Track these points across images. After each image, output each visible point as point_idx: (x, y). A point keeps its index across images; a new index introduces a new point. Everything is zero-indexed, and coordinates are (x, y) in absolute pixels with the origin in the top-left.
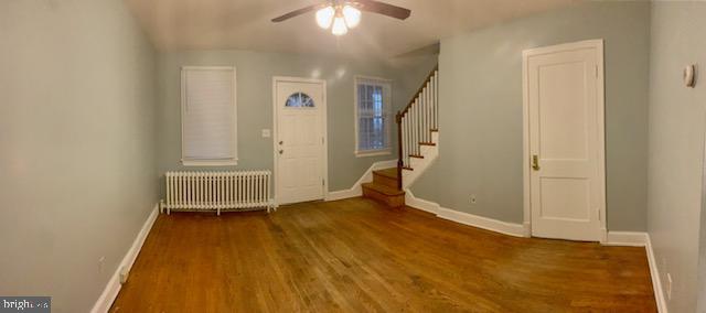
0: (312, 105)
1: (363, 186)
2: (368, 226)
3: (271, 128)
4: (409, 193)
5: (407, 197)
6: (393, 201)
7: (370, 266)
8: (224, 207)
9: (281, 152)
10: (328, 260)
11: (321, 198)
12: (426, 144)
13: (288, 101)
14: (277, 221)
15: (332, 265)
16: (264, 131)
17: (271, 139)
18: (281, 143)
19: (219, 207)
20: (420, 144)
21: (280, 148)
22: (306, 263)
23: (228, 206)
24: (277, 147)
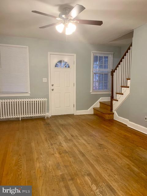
0: (69, 67)
1: (94, 109)
2: (89, 125)
3: (47, 78)
4: (116, 114)
5: (114, 115)
6: (107, 117)
7: (82, 138)
8: (23, 116)
9: (53, 90)
10: (66, 134)
11: (73, 113)
12: (125, 87)
13: (56, 64)
14: (49, 121)
15: (67, 136)
16: (44, 79)
17: (47, 83)
18: (53, 85)
19: (21, 116)
20: (122, 87)
21: (52, 88)
22: (56, 134)
23: (25, 116)
24: (50, 87)
